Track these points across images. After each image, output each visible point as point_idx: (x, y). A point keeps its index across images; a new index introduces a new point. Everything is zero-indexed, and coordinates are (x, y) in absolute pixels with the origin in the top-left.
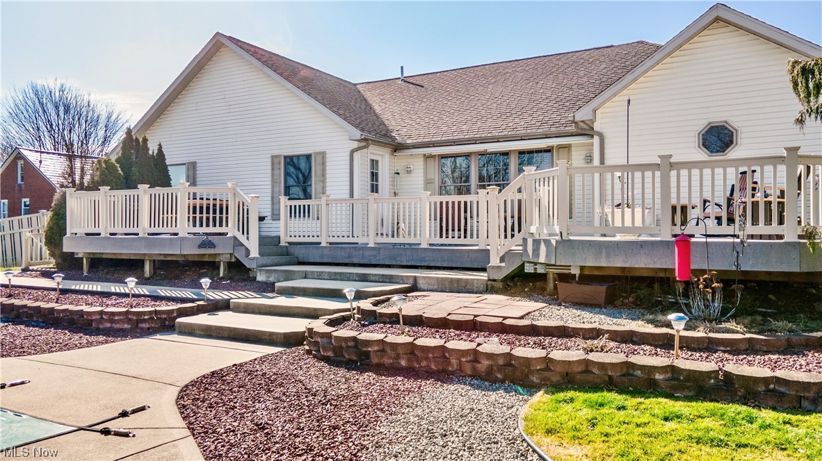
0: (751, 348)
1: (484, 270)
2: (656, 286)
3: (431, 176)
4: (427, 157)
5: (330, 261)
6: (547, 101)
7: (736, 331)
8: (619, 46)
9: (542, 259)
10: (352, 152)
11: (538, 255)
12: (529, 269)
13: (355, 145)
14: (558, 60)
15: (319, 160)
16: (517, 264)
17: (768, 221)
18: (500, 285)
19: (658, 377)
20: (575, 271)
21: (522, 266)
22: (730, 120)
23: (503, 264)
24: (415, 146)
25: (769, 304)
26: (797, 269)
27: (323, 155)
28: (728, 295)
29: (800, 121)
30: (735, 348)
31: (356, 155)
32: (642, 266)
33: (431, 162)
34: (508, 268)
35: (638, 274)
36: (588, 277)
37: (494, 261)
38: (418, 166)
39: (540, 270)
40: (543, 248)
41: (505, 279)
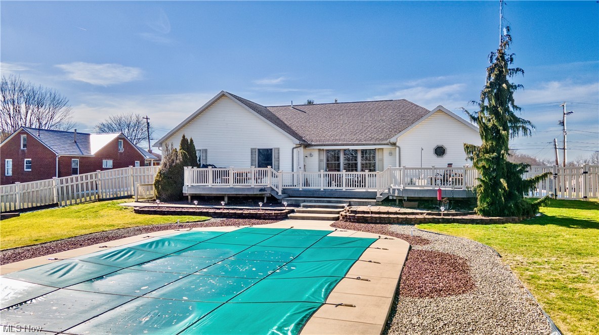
0: (457, 215)
1: (375, 199)
2: (430, 202)
3: (322, 158)
4: (320, 150)
5: (304, 196)
6: (370, 127)
7: (453, 212)
8: (395, 100)
9: (396, 195)
10: (293, 149)
11: (395, 194)
12: (391, 198)
13: (295, 146)
14: (369, 105)
15: (277, 152)
16: (386, 197)
17: (459, 185)
18: (381, 203)
19: (440, 220)
20: (406, 198)
21: (388, 197)
22: (444, 145)
23: (381, 196)
24: (315, 145)
25: (459, 206)
26: (465, 197)
27: (278, 149)
28: (450, 203)
29: (466, 160)
30: (453, 215)
31: (295, 150)
32: (427, 196)
33: (322, 152)
34: (383, 198)
35: (425, 199)
36: (410, 200)
37: (378, 196)
38: (316, 154)
39: (395, 198)
40: (396, 191)
41: (383, 201)
